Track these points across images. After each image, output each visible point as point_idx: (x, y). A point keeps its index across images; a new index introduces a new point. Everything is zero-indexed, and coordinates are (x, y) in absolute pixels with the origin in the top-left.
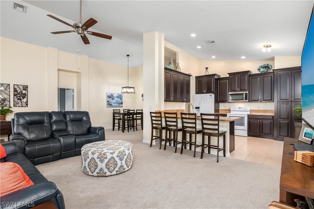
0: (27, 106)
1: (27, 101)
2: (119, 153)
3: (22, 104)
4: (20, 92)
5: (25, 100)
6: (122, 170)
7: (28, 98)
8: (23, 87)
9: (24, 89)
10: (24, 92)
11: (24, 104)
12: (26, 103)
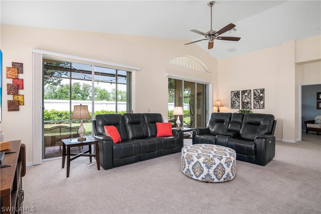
0: (263, 108)
1: (264, 103)
2: (206, 160)
3: (259, 106)
4: (258, 95)
5: (262, 102)
6: (208, 179)
7: (264, 100)
8: (261, 91)
9: (261, 93)
10: (261, 95)
11: (261, 106)
12: (263, 105)
